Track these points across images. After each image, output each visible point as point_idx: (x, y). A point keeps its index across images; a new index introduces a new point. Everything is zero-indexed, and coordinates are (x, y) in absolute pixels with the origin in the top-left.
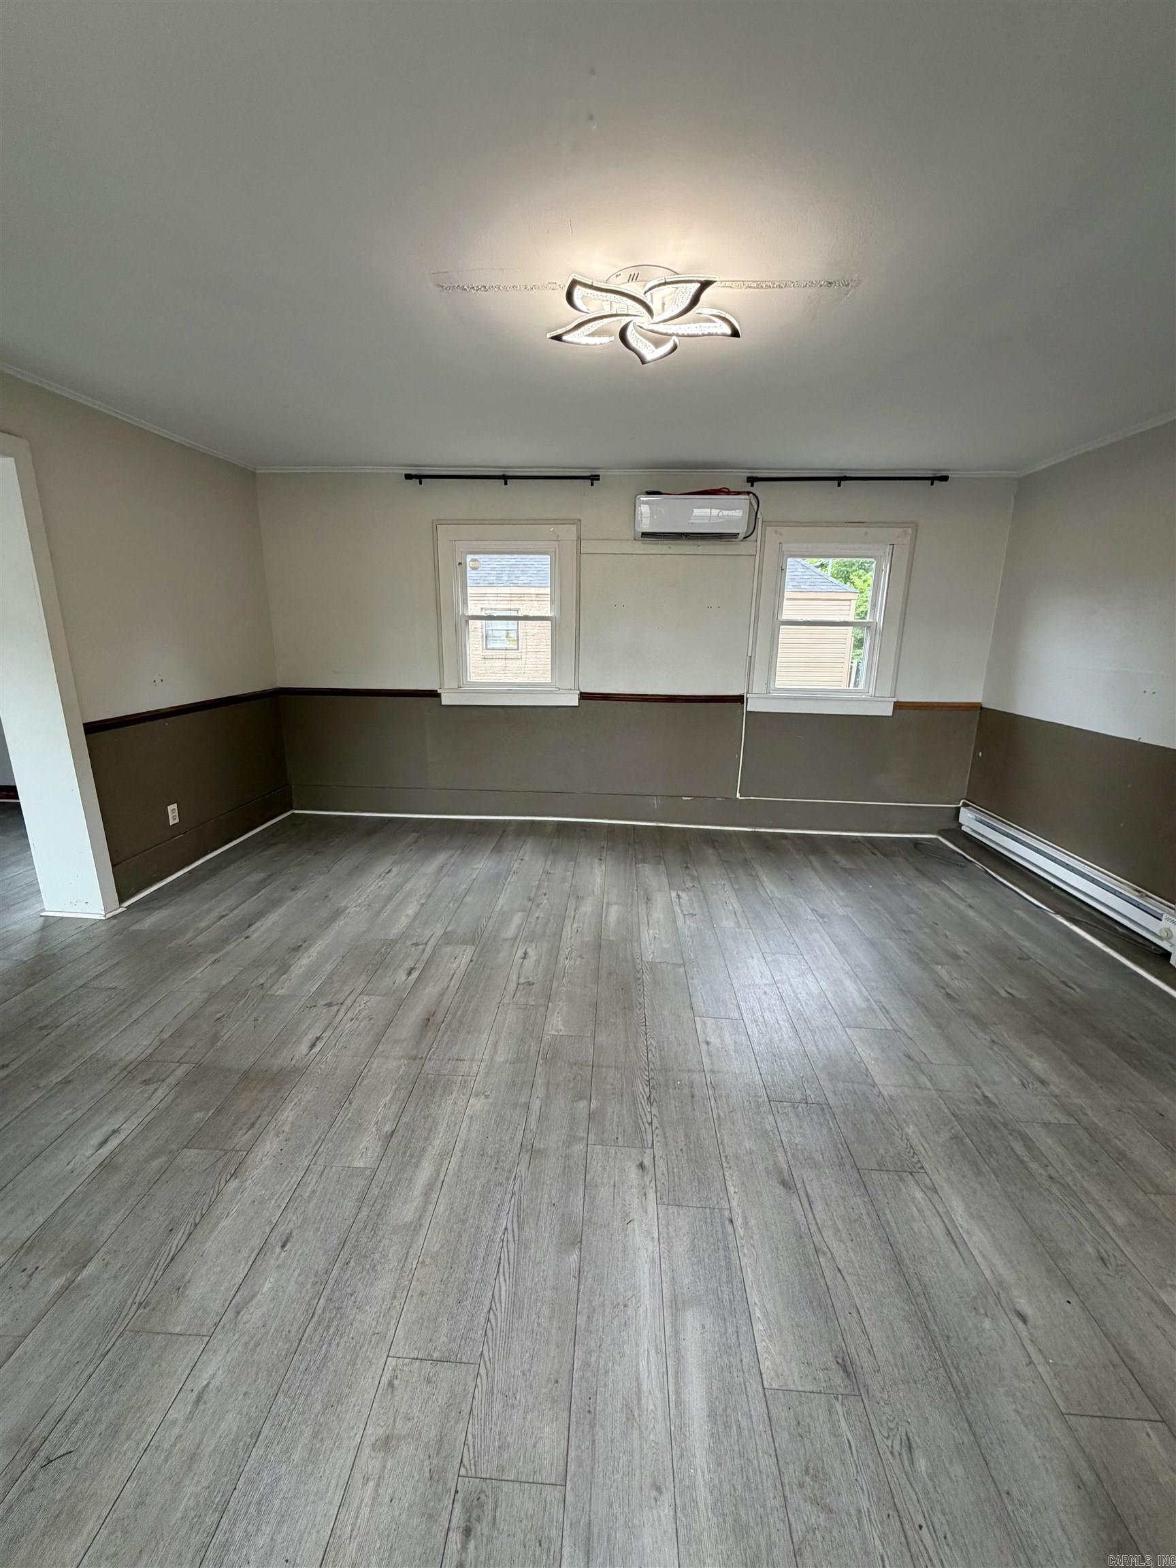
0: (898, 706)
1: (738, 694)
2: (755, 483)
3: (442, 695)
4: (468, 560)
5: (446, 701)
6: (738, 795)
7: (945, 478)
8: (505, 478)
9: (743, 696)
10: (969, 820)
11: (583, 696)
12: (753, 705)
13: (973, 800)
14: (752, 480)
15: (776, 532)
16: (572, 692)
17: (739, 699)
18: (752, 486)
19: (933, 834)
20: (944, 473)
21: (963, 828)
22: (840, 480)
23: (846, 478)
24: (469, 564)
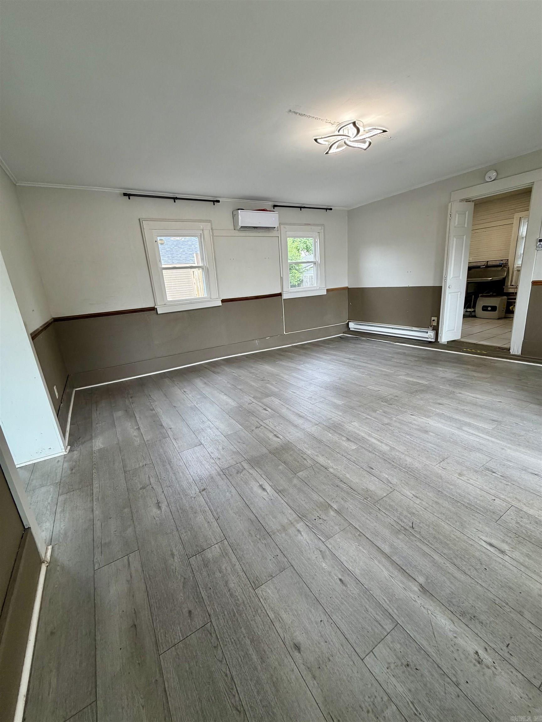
0: (328, 290)
1: (279, 292)
2: (275, 208)
3: (157, 308)
4: (158, 240)
5: (160, 312)
6: (285, 332)
7: (331, 209)
8: (175, 199)
9: (281, 293)
10: (353, 326)
11: (223, 301)
12: (285, 296)
13: (351, 319)
14: (275, 206)
15: (284, 227)
16: (217, 299)
17: (280, 295)
18: (274, 209)
19: (341, 334)
20: (331, 207)
21: (351, 329)
22: (301, 208)
23: (304, 207)
24: (159, 242)
